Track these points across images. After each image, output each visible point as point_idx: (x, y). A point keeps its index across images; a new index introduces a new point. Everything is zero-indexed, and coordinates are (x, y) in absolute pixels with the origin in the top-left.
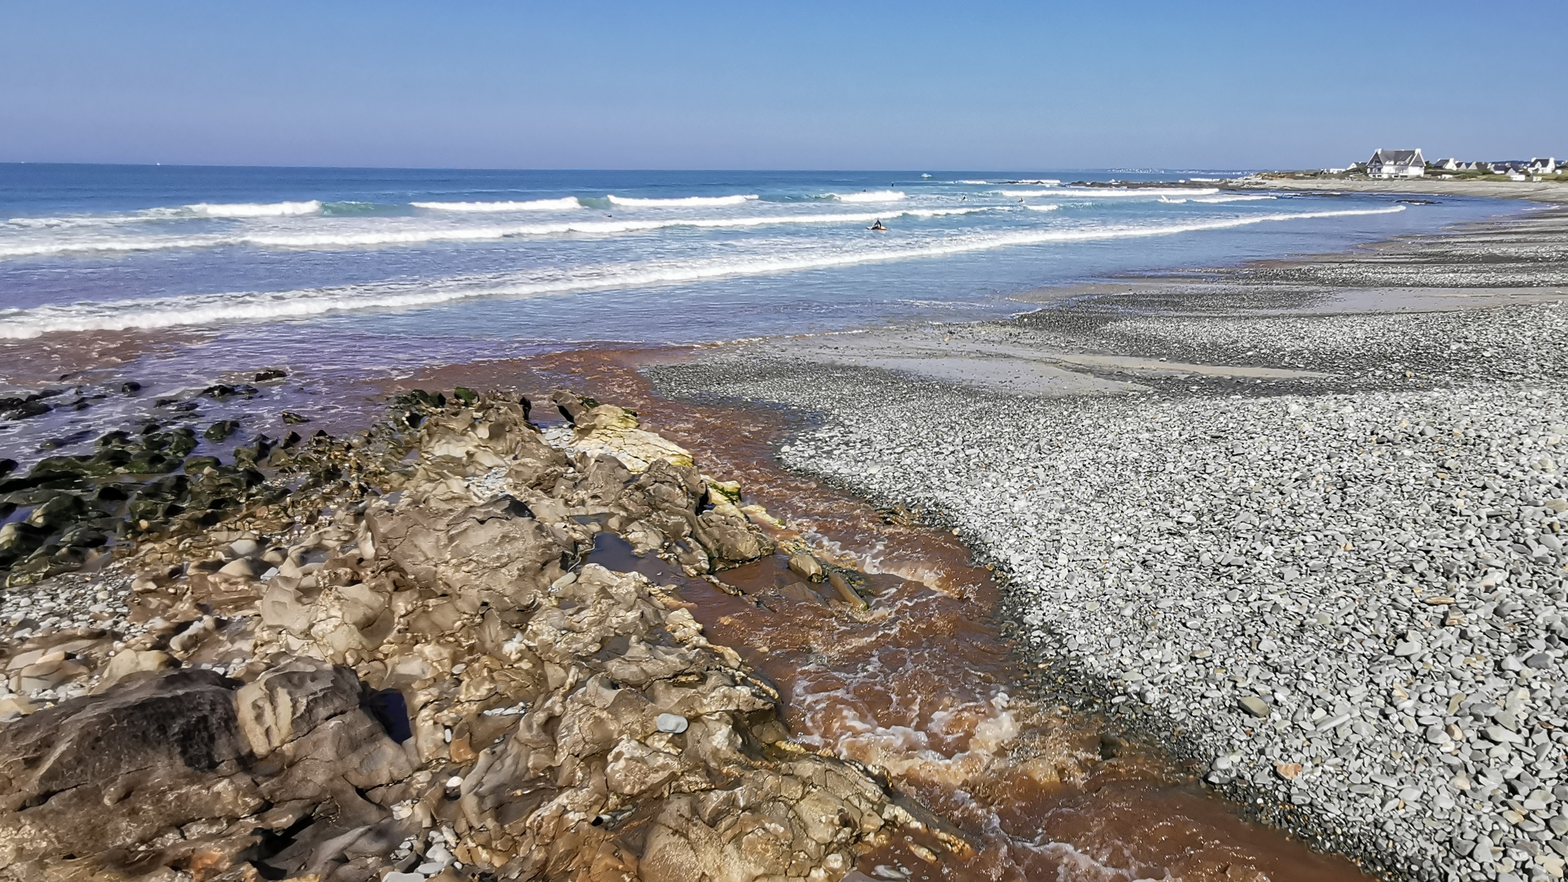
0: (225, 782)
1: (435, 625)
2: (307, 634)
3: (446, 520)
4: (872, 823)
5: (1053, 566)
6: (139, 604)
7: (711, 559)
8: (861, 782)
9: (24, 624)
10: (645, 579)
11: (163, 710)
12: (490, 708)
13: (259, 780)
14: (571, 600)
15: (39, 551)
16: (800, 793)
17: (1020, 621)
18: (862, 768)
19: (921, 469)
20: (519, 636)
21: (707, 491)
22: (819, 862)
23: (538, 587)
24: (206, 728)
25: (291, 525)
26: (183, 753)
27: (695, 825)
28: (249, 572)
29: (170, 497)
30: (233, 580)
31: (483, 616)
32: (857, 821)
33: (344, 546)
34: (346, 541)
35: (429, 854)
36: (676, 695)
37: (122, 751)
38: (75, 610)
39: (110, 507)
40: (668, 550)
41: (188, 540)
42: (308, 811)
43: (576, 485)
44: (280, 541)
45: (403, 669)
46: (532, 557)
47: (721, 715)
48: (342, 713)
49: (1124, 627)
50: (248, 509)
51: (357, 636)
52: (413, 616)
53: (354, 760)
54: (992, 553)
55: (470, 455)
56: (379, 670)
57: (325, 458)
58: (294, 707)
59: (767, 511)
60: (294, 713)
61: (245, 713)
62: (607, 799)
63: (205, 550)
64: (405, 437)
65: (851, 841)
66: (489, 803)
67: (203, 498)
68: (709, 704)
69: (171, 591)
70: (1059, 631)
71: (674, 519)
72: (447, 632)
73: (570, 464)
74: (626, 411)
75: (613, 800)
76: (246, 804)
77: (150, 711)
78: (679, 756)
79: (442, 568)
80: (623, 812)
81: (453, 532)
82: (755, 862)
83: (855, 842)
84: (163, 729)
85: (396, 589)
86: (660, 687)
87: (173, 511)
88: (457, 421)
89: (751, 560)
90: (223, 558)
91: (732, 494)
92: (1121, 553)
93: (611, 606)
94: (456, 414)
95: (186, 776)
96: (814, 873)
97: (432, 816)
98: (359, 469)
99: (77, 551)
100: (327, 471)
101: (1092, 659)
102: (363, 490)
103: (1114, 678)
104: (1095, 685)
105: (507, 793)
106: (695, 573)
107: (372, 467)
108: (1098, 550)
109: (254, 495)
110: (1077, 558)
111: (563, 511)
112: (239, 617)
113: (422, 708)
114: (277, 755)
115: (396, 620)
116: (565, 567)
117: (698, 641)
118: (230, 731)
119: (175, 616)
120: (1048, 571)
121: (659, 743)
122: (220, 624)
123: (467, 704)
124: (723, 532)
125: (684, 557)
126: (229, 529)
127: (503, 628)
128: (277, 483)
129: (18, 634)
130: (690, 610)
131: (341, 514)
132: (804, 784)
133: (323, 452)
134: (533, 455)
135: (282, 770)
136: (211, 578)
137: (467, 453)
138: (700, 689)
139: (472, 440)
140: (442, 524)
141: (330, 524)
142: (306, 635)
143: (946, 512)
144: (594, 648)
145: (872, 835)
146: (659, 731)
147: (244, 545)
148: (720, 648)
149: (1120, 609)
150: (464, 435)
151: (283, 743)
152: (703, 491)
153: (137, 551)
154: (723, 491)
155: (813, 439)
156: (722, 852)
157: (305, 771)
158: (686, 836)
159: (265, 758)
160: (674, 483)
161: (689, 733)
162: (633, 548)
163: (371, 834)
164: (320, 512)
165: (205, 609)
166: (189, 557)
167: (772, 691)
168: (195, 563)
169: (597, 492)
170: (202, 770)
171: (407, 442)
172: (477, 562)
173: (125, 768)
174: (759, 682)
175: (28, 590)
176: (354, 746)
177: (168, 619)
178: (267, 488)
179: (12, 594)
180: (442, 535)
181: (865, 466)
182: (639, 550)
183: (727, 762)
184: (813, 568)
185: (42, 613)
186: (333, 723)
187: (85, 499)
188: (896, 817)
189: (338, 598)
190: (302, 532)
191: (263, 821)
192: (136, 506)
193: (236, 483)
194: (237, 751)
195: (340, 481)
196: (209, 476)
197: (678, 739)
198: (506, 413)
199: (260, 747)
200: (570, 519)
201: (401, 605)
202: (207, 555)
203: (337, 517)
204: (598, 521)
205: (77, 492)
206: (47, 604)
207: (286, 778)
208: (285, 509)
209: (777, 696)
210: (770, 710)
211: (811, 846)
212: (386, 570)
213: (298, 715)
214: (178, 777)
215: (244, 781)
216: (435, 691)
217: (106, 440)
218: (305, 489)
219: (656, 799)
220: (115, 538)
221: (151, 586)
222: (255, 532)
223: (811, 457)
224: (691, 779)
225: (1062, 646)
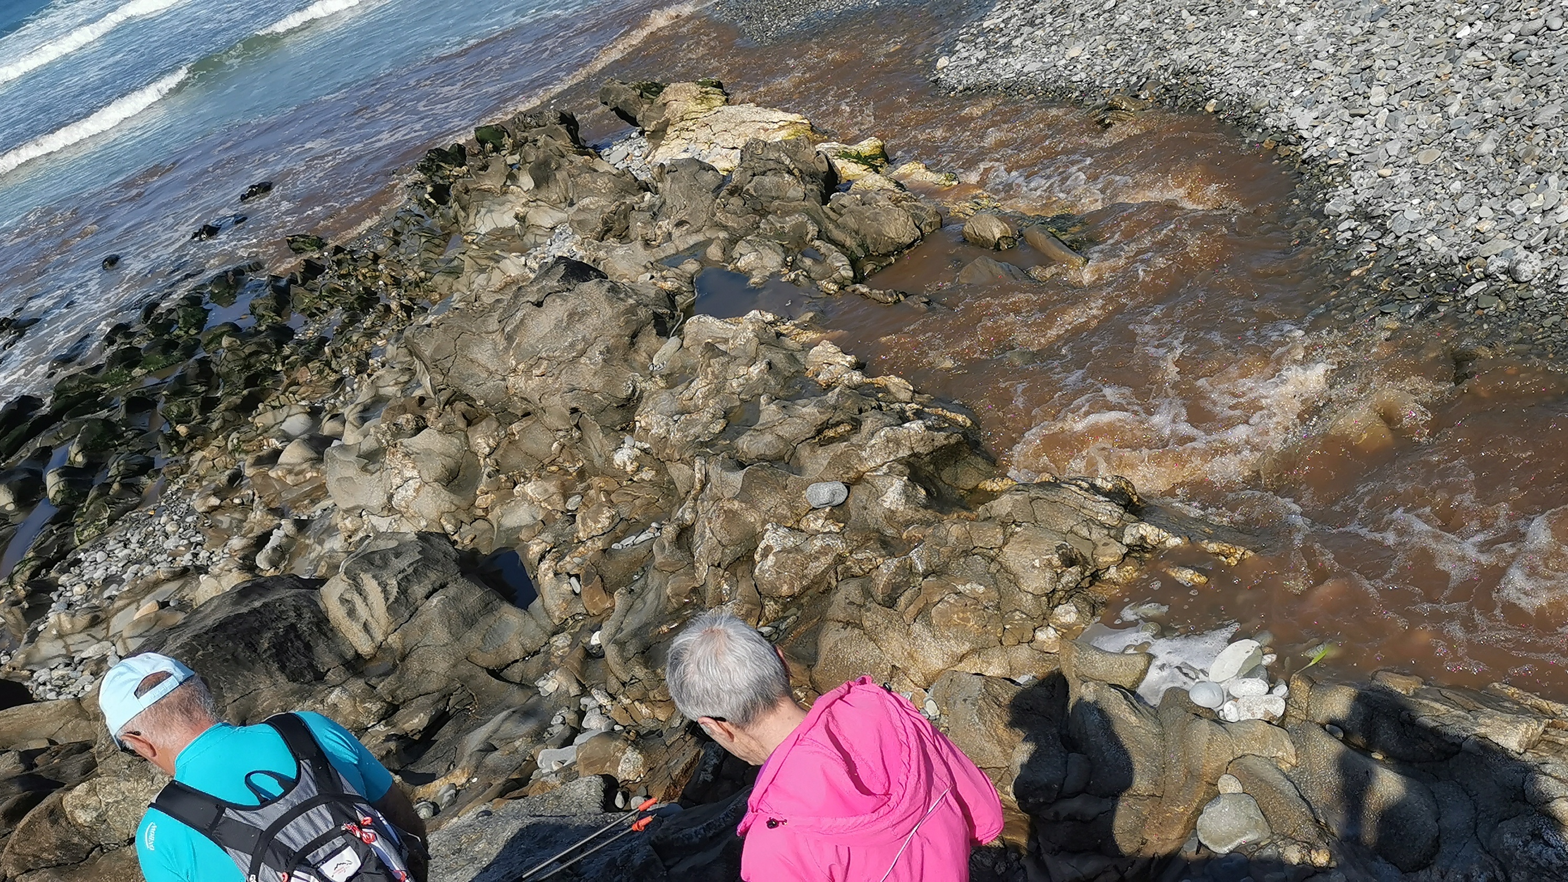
0: (337, 691)
1: (529, 456)
2: (389, 508)
3: (496, 316)
4: (1109, 554)
5: (1363, 112)
6: (211, 527)
7: (854, 263)
8: (1088, 504)
9: (108, 581)
10: (770, 317)
11: (246, 626)
12: (618, 540)
13: (373, 681)
14: (682, 374)
15: (93, 493)
16: (1000, 537)
17: (1320, 215)
18: (1085, 485)
19: (1146, 23)
20: (629, 440)
21: (831, 166)
22: (1044, 620)
23: (634, 369)
24: (298, 637)
25: (341, 381)
26: (282, 669)
27: (869, 610)
28: (314, 455)
29: (200, 389)
30: (297, 469)
31: (577, 426)
32: (1088, 555)
33: (406, 387)
34: (406, 383)
35: (584, 724)
36: (824, 456)
37: (219, 680)
38: (151, 552)
39: (142, 420)
40: (793, 266)
41: (234, 435)
42: (441, 706)
43: (655, 214)
44: (334, 406)
45: (510, 521)
46: (615, 332)
47: (890, 467)
48: (443, 586)
49: (1482, 172)
50: (288, 377)
51: (445, 494)
52: (500, 452)
53: (473, 638)
54: (1269, 122)
55: (521, 219)
56: (485, 531)
57: (353, 283)
58: (385, 591)
59: (927, 168)
60: (387, 599)
61: (336, 612)
62: (763, 607)
63: (255, 442)
64: (436, 222)
65: (1085, 584)
66: (632, 649)
67: (234, 379)
68: (871, 456)
69: (237, 501)
70: (1380, 212)
71: (791, 221)
72: (546, 461)
73: (645, 187)
74: (703, 84)
75: (771, 607)
76: (369, 711)
77: (231, 630)
78: (841, 533)
79: (511, 380)
80: (785, 618)
81: (508, 329)
82: (956, 638)
83: (1091, 584)
84: (252, 647)
85: (469, 423)
86: (804, 452)
87: (208, 404)
88: (488, 176)
89: (910, 246)
90: (279, 446)
91: (871, 157)
92: (1474, 54)
93: (725, 366)
94: (485, 168)
95: (294, 693)
96: (1040, 636)
97: (578, 681)
98: (397, 283)
99: (130, 485)
100: (360, 298)
101: (1432, 239)
102: (408, 310)
103: (1468, 258)
104: (1441, 278)
105: (652, 633)
106: (835, 287)
107: (411, 276)
108: (1434, 61)
109: (288, 357)
110: (1402, 85)
111: (644, 255)
112: (319, 512)
113: (540, 560)
114: (384, 651)
115: (482, 462)
116: (663, 332)
117: (850, 379)
118: (325, 635)
119: (252, 531)
120: (1359, 122)
121: (816, 523)
122: (302, 526)
123: (589, 543)
124: (860, 218)
125: (817, 270)
126: (274, 408)
127: (606, 435)
128: (310, 334)
129: (106, 594)
130: (835, 342)
131: (391, 350)
132: (1004, 525)
133: (347, 275)
134: (591, 193)
135: (395, 666)
136: (272, 474)
137: (517, 217)
138: (855, 439)
139: (518, 197)
140: (493, 324)
141: (383, 365)
142: (389, 510)
143: (1191, 79)
144: (717, 427)
145: (1113, 570)
146: (814, 509)
147: (296, 422)
148: (880, 380)
149: (1475, 146)
150: (505, 193)
151: (387, 635)
152: (825, 167)
153: (188, 466)
154: (859, 159)
155: (982, 33)
156: (908, 634)
157: (422, 662)
158: (860, 626)
159: (374, 657)
160: (779, 169)
161: (850, 501)
162: (748, 279)
163: (517, 716)
164: (368, 355)
165: (279, 513)
166: (243, 456)
167: (960, 418)
168: (250, 459)
169: (682, 215)
170: (309, 683)
171: (443, 228)
172: (548, 359)
173: (229, 697)
174: (940, 411)
175: (99, 543)
176: (469, 621)
177: (244, 536)
178: (300, 343)
179: (85, 551)
180: (498, 337)
181: (1062, 48)
182: (755, 279)
183: (908, 523)
184: (996, 230)
185: (120, 565)
186: (435, 600)
187: (114, 419)
188: (1143, 538)
189: (407, 455)
190: (355, 386)
191: (394, 725)
192: (168, 411)
193: (263, 347)
194: (341, 656)
195: (379, 307)
196: (230, 349)
197: (838, 512)
198: (546, 144)
199: (365, 647)
200: (654, 265)
201: (482, 442)
202: (261, 447)
203: (388, 356)
204: (693, 255)
205: (104, 413)
206: (122, 553)
207: (402, 674)
208: (328, 364)
209: (969, 423)
210: (958, 443)
211: (1027, 601)
212: (449, 402)
213: (392, 599)
214: (286, 695)
215: (358, 685)
216: (548, 537)
217: (110, 340)
218: (343, 329)
219: (823, 593)
220: (162, 457)
221: (214, 501)
222: (303, 403)
223: (981, 62)
224: (860, 556)
225: (1385, 232)
